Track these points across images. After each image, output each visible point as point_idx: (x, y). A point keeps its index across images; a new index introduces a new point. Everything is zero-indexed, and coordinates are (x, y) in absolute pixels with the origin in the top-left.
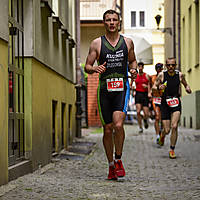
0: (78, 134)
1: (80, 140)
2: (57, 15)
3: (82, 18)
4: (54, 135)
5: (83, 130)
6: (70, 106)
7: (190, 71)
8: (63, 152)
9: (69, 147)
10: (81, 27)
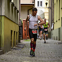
0: (19, 42)
1: (20, 44)
2: (13, 2)
3: (21, 3)
4: (11, 42)
5: (21, 40)
6: (17, 32)
7: (57, 21)
8: (14, 47)
9: (16, 46)
10: (21, 6)
